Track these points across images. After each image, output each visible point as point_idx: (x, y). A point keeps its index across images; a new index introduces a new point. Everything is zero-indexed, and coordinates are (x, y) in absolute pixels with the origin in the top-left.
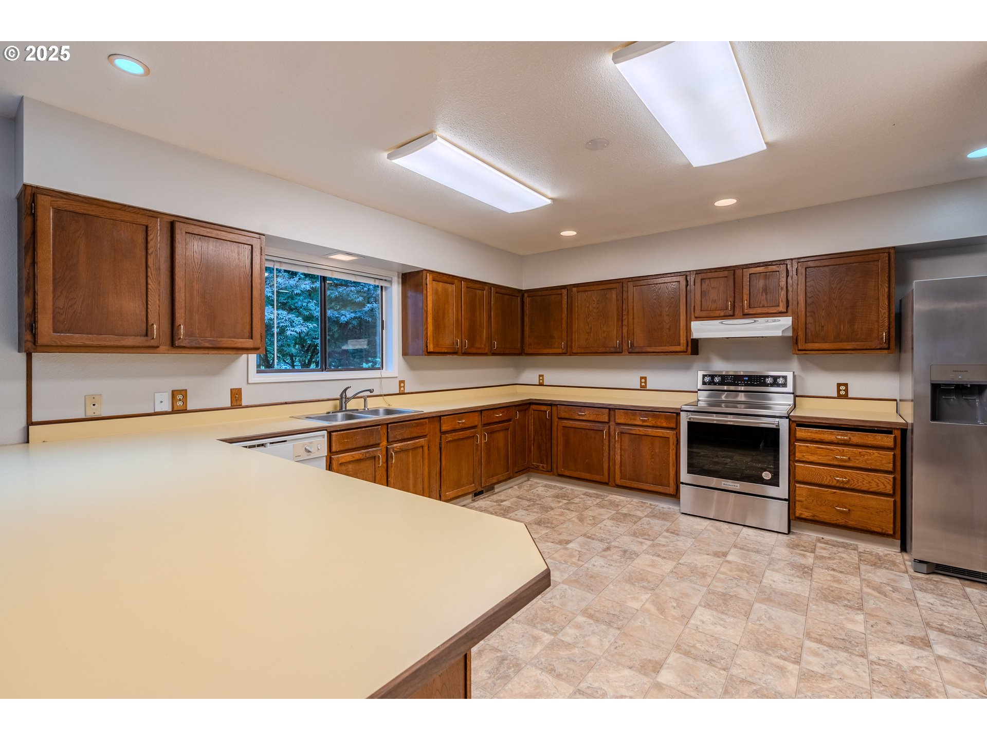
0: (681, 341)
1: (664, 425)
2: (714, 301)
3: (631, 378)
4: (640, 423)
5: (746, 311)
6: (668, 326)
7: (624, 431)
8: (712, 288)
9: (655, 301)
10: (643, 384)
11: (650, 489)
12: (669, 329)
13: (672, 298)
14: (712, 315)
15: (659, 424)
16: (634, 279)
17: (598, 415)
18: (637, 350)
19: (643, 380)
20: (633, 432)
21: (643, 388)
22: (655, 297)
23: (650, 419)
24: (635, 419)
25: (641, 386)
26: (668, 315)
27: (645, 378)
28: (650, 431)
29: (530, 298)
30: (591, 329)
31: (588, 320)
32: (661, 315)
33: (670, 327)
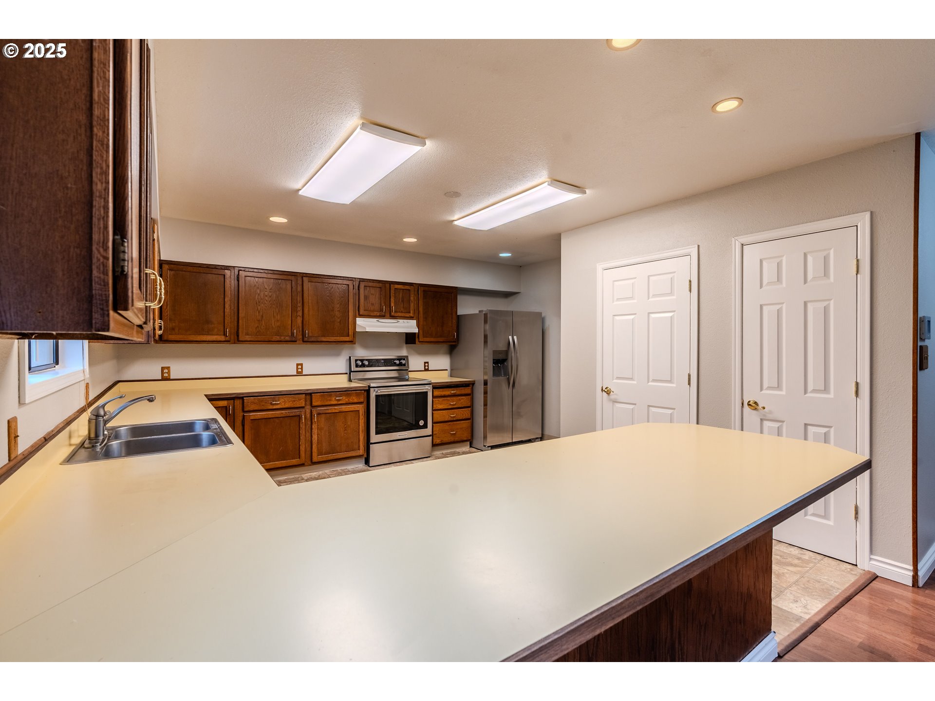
0: (350, 333)
1: (356, 401)
2: (373, 304)
3: (288, 366)
4: (336, 402)
5: (393, 314)
6: (339, 320)
7: (321, 412)
8: (372, 294)
9: (328, 298)
10: (300, 370)
12: (340, 322)
13: (342, 297)
14: (372, 314)
15: (351, 401)
16: (308, 275)
17: (294, 401)
18: (313, 339)
19: (300, 367)
20: (330, 411)
21: (299, 373)
22: (328, 294)
23: (344, 398)
24: (330, 400)
25: (297, 372)
26: (339, 311)
27: (301, 365)
28: (344, 408)
29: (172, 272)
30: (262, 316)
31: (259, 308)
32: (334, 310)
33: (340, 321)
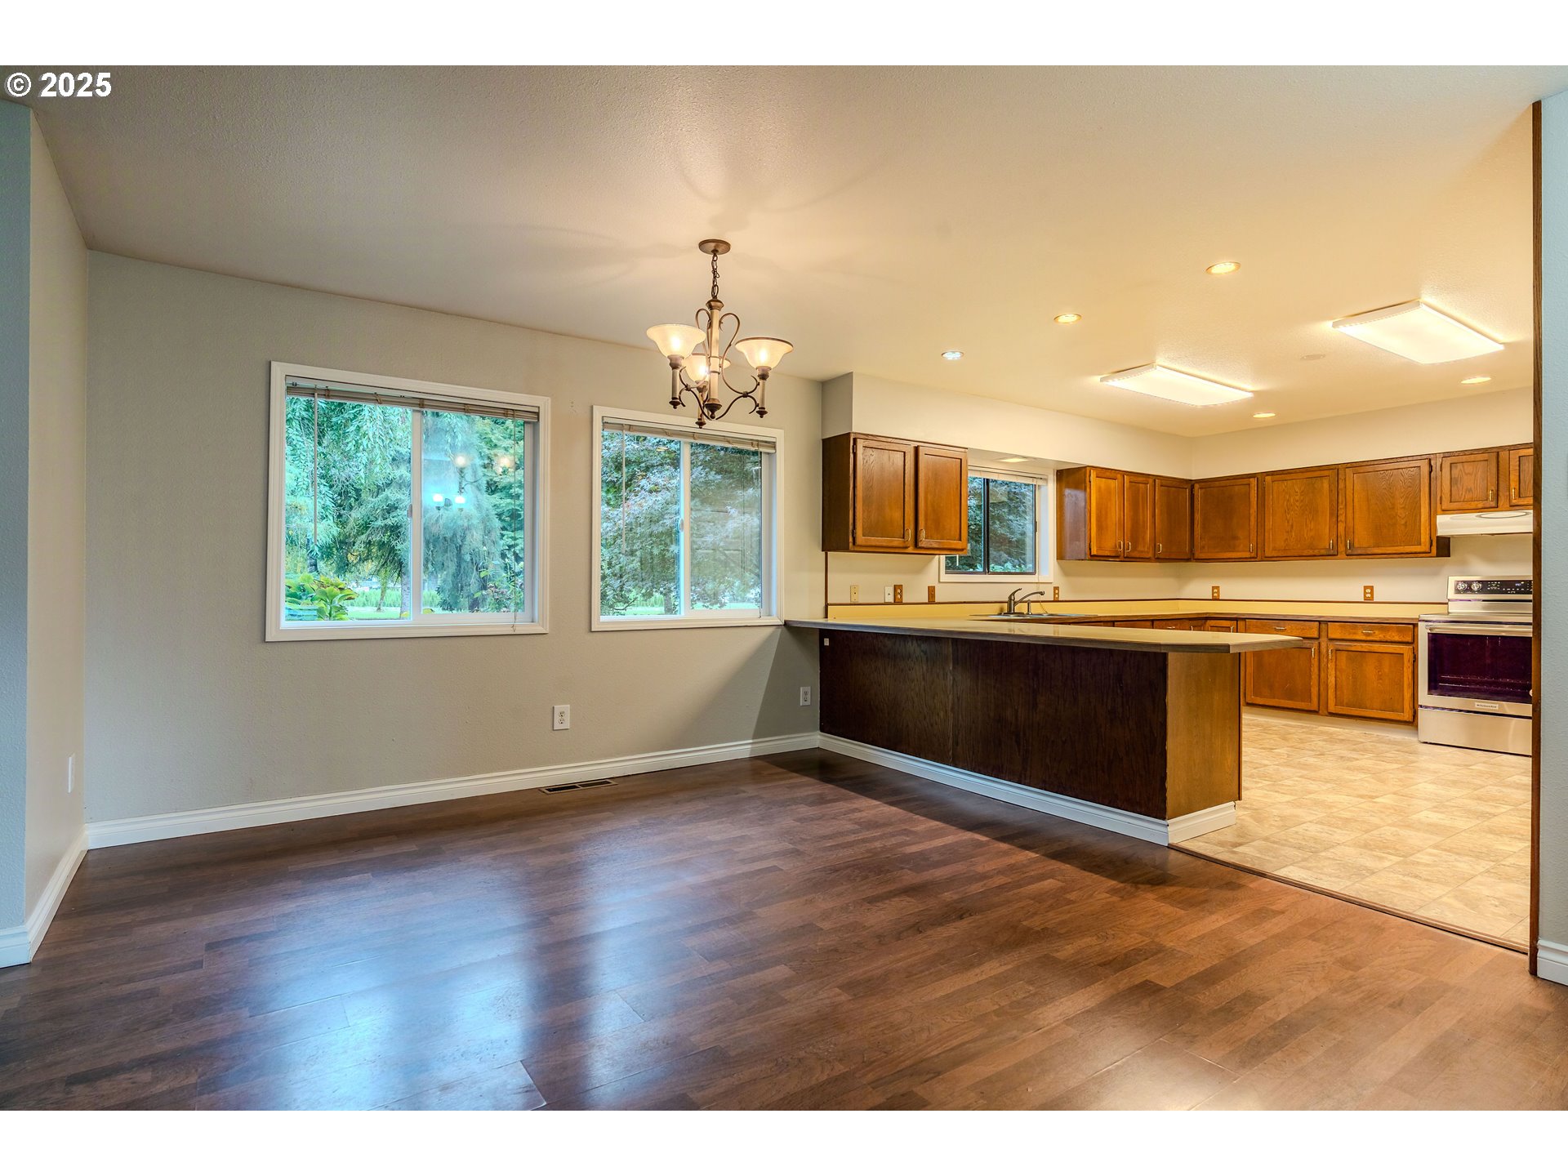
0: (1422, 540)
1: (1397, 639)
2: (1470, 490)
3: (1352, 588)
4: (1364, 638)
5: (1513, 502)
6: (1403, 522)
7: (1340, 648)
8: (1466, 474)
9: (1384, 491)
10: (1369, 595)
11: (1376, 716)
12: (1405, 525)
13: (1410, 487)
14: (1466, 507)
15: (1388, 638)
16: (1355, 465)
17: (1304, 629)
18: (1359, 552)
19: (1368, 591)
20: (1353, 649)
21: (1369, 600)
22: (1385, 486)
23: (1377, 632)
24: (1354, 633)
25: (1365, 598)
26: (1404, 508)
27: (1371, 587)
28: (1376, 647)
29: (1203, 490)
30: (1292, 526)
31: (1288, 517)
32: (1393, 508)
33: (1406, 523)
